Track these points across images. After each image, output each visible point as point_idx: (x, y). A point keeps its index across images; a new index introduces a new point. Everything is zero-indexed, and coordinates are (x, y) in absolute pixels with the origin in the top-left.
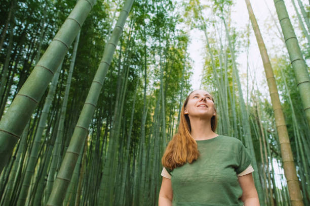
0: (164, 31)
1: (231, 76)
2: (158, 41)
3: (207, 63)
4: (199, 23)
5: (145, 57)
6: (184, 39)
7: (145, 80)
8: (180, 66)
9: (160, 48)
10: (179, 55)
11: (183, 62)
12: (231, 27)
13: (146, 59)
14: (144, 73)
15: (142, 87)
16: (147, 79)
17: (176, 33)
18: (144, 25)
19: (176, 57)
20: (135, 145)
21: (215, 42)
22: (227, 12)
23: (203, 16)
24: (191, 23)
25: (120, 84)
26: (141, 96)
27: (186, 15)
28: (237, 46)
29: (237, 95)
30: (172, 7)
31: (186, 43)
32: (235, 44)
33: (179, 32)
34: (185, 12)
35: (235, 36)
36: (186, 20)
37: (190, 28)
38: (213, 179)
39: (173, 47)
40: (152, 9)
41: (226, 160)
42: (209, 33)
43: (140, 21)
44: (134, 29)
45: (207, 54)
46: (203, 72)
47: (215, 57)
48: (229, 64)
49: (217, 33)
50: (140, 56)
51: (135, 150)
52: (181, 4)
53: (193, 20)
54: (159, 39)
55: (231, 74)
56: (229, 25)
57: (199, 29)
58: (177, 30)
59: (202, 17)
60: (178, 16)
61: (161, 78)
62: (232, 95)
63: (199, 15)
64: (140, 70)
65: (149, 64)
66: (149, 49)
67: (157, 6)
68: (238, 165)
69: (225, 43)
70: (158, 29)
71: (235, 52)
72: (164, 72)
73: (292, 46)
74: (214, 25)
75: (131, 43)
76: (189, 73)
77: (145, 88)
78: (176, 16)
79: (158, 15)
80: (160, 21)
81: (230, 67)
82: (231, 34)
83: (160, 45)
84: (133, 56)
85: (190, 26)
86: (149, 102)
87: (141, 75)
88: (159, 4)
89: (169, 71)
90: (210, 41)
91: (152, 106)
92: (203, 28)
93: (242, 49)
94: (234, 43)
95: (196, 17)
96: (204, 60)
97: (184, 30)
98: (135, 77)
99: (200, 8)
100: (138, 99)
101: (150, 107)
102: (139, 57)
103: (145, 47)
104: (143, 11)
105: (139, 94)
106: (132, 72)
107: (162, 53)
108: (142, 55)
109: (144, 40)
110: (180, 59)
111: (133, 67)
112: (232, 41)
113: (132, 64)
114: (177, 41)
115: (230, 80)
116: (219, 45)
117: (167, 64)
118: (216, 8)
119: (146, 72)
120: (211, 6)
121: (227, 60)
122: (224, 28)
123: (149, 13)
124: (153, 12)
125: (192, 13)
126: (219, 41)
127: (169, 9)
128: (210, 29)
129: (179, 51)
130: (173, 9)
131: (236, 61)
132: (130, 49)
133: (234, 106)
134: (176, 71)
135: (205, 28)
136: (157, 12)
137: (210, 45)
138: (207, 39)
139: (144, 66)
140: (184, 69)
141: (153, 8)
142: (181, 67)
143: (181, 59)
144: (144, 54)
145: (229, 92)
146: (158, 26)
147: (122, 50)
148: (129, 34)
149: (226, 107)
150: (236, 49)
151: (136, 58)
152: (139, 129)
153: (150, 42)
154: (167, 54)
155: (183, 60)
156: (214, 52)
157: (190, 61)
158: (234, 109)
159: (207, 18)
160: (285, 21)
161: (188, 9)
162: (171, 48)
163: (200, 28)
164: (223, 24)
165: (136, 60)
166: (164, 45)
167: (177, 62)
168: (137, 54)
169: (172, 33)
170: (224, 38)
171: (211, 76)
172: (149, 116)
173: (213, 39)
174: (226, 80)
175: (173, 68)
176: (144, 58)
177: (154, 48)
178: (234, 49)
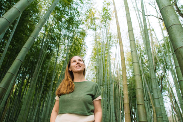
0: (72, 27)
1: (106, 59)
2: (68, 32)
3: (95, 49)
4: (92, 26)
5: (59, 40)
6: (83, 34)
7: (57, 54)
8: (79, 49)
9: (69, 36)
10: (79, 42)
11: (81, 47)
12: (109, 32)
13: (59, 41)
14: (57, 50)
15: (54, 57)
16: (59, 53)
17: (79, 29)
18: (61, 21)
19: (77, 43)
20: (46, 93)
21: (100, 39)
22: (108, 23)
23: (95, 23)
24: (88, 26)
25: (41, 53)
26: (54, 63)
27: (86, 21)
28: (112, 42)
29: (109, 70)
30: (79, 15)
31: (84, 36)
32: (110, 41)
33: (81, 29)
34: (86, 19)
35: (110, 37)
36: (86, 23)
37: (87, 28)
38: (80, 99)
39: (77, 37)
40: (67, 14)
41: (88, 91)
42: (97, 33)
43: (59, 19)
44: (55, 23)
45: (95, 44)
46: (92, 54)
47: (99, 47)
49: (102, 34)
50: (56, 39)
51: (45, 96)
52: (84, 14)
53: (90, 24)
54: (69, 31)
55: (107, 57)
56: (109, 31)
57: (92, 30)
58: (80, 28)
59: (94, 23)
60: (81, 20)
61: (67, 54)
62: (106, 69)
63: (93, 22)
64: (55, 48)
65: (61, 44)
66: (62, 36)
67: (70, 12)
68: (94, 94)
69: (105, 40)
70: (69, 26)
71: (110, 45)
72: (69, 51)
73: (132, 44)
74: (100, 29)
75: (52, 30)
76: (84, 54)
77: (57, 59)
78: (80, 20)
79: (70, 17)
80: (71, 21)
81: (107, 53)
82: (109, 35)
83: (69, 35)
84: (52, 38)
85: (88, 27)
86: (58, 67)
87: (55, 50)
88: (71, 12)
89: (72, 51)
90: (97, 37)
91: (59, 70)
92: (95, 29)
93: (114, 44)
94: (110, 40)
95: (92, 23)
96: (93, 48)
97: (84, 29)
98: (52, 51)
99: (94, 18)
100: (51, 65)
101: (59, 71)
102: (56, 40)
103: (60, 35)
104: (61, 13)
106: (50, 48)
107: (70, 39)
108: (58, 38)
109: (60, 30)
110: (79, 44)
111: (51, 45)
112: (109, 39)
113: (51, 43)
114: (79, 34)
115: (106, 60)
116: (102, 40)
117: (72, 46)
118: (102, 20)
119: (58, 49)
120: (100, 19)
121: (106, 49)
122: (105, 32)
123: (65, 16)
124: (67, 15)
125: (89, 20)
126: (102, 38)
127: (77, 15)
128: (98, 31)
129: (80, 40)
130: (79, 16)
131: (110, 51)
132: (51, 34)
133: (106, 75)
134: (76, 50)
135: (96, 30)
136: (70, 16)
137: (97, 40)
138: (96, 36)
139: (58, 46)
140: (81, 50)
141: (68, 13)
142: (80, 49)
144: (59, 38)
145: (105, 66)
146: (69, 24)
147: (46, 34)
148: (51, 25)
149: (102, 75)
150: (111, 44)
151: (54, 40)
152: (50, 83)
153: (63, 32)
154: (72, 40)
155: (81, 46)
156: (99, 44)
157: (85, 47)
158: (106, 77)
159: (97, 25)
160: (131, 32)
161: (88, 18)
162: (75, 38)
163: (93, 29)
164: (105, 29)
165: (53, 41)
166: (71, 35)
167: (78, 46)
168: (54, 38)
169: (77, 29)
170: (105, 37)
171: (96, 57)
172: (57, 75)
173: (99, 37)
174: (103, 60)
176: (58, 41)
177: (65, 35)
178: (110, 44)
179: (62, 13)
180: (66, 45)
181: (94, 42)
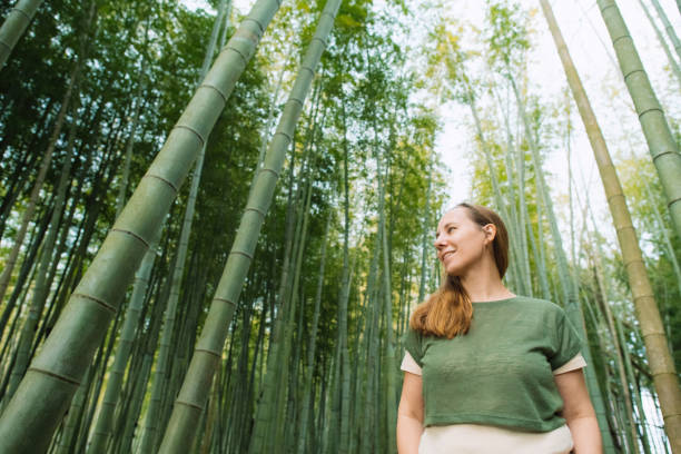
0: (384, 107)
1: (534, 202)
2: (371, 129)
3: (480, 173)
4: (458, 89)
5: (346, 163)
6: (427, 124)
7: (347, 213)
8: (419, 182)
9: (377, 143)
10: (418, 158)
11: (427, 173)
12: (529, 94)
13: (346, 168)
14: (343, 199)
15: (340, 229)
16: (350, 210)
17: (409, 110)
18: (342, 96)
19: (411, 160)
20: (325, 358)
21: (494, 129)
22: (517, 64)
23: (467, 74)
24: (441, 89)
25: (291, 222)
26: (337, 247)
27: (430, 73)
28: (544, 134)
29: (551, 244)
30: (400, 58)
31: (432, 132)
32: (539, 131)
33: (416, 109)
34: (428, 67)
35: (537, 114)
36: (430, 83)
37: (439, 100)
39: (405, 142)
40: (358, 64)
42: (480, 109)
43: (333, 88)
44: (321, 106)
45: (479, 154)
46: (471, 193)
47: (497, 161)
48: (528, 175)
49: (499, 109)
50: (334, 162)
51: (324, 369)
52: (420, 50)
53: (445, 83)
54: (374, 126)
55: (534, 196)
56: (526, 91)
57: (460, 103)
58: (413, 105)
59: (464, 75)
60: (412, 76)
61: (379, 209)
62: (538, 242)
63: (459, 72)
64: (335, 192)
65: (354, 178)
66: (353, 147)
67: (369, 57)
68: (555, 349)
69: (517, 129)
70: (372, 105)
71: (540, 148)
72: (388, 196)
74: (490, 92)
75: (314, 135)
76: (441, 197)
77: (346, 232)
78: (408, 76)
79: (370, 75)
80: (375, 87)
81: (531, 181)
82: (529, 110)
83: (376, 137)
84: (320, 163)
85: (439, 96)
86: (354, 262)
87: (335, 202)
88: (372, 53)
89: (397, 193)
90: (483, 125)
91: (360, 270)
92: (469, 98)
93: (556, 140)
94: (536, 129)
95: (452, 76)
96: (472, 168)
97: (428, 105)
98: (323, 205)
99: (459, 57)
100: (330, 256)
101: (357, 273)
102: (332, 165)
103: (345, 142)
104: (339, 68)
105: (332, 245)
106: (318, 198)
107: (381, 154)
108: (338, 158)
109: (343, 128)
110: (419, 167)
111: (320, 185)
112: (533, 124)
113: (317, 180)
114: (412, 128)
115: (532, 210)
116: (504, 134)
117: (392, 177)
118: (494, 57)
119: (347, 196)
120: (483, 53)
121: (523, 166)
122: (513, 97)
123: (353, 72)
124: (359, 70)
125: (442, 69)
126: (503, 126)
127: (395, 61)
128: (483, 101)
129: (417, 149)
130: (404, 61)
131: (544, 168)
132: (314, 148)
133: (542, 267)
134: (411, 190)
135: (472, 98)
136: (369, 68)
137: (485, 135)
138: (478, 122)
139: (342, 184)
140: (429, 186)
141: (361, 61)
142: (423, 183)
143: (423, 168)
144: (342, 157)
145: (531, 234)
146: (370, 97)
147: (296, 150)
148: (311, 116)
149: (525, 270)
150: (542, 141)
151: (325, 167)
152: (333, 321)
153: (355, 132)
154: (392, 155)
155: (428, 168)
156: (493, 150)
157: (441, 171)
158: (543, 275)
159: (475, 77)
161: (434, 61)
162: (400, 144)
163: (462, 99)
164: (511, 88)
165: (325, 171)
166: (384, 136)
167: (416, 174)
168: (328, 158)
169: (401, 111)
170: (513, 118)
171: (488, 202)
172: (354, 292)
173: (491, 123)
174: (522, 208)
175: (405, 185)
176: (342, 166)
177: (363, 143)
178: (537, 141)
179: (341, 67)
180: (371, 176)
181: (473, 146)
